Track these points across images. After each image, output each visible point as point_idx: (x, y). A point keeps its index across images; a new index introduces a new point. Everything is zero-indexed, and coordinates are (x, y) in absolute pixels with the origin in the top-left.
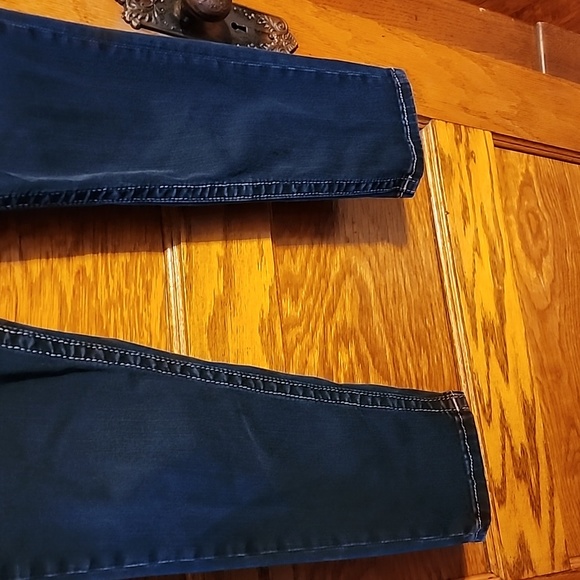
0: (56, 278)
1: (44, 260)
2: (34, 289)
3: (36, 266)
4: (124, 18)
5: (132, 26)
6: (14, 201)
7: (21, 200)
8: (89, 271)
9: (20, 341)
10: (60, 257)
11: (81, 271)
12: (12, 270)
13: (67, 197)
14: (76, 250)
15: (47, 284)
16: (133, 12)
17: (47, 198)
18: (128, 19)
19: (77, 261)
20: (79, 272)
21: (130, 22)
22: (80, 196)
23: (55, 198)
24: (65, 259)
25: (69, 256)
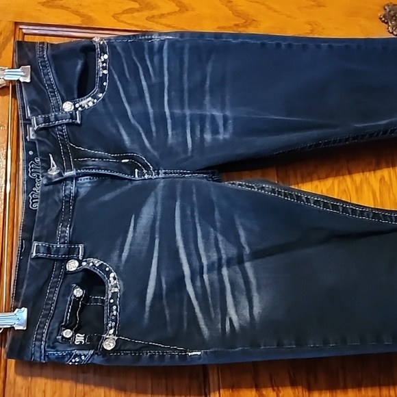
0: (369, 183)
1: (361, 173)
2: (358, 190)
3: (358, 177)
4: (389, 31)
5: (394, 35)
6: (351, 139)
7: (354, 138)
8: (387, 178)
9: (365, 214)
10: (370, 171)
11: (382, 179)
12: (346, 181)
13: (378, 134)
14: (378, 167)
15: (365, 187)
16: (393, 26)
17: (368, 135)
18: (391, 31)
19: (379, 173)
20: (381, 179)
21: (392, 33)
22: (385, 133)
23: (371, 135)
24: (372, 172)
25: (374, 170)
